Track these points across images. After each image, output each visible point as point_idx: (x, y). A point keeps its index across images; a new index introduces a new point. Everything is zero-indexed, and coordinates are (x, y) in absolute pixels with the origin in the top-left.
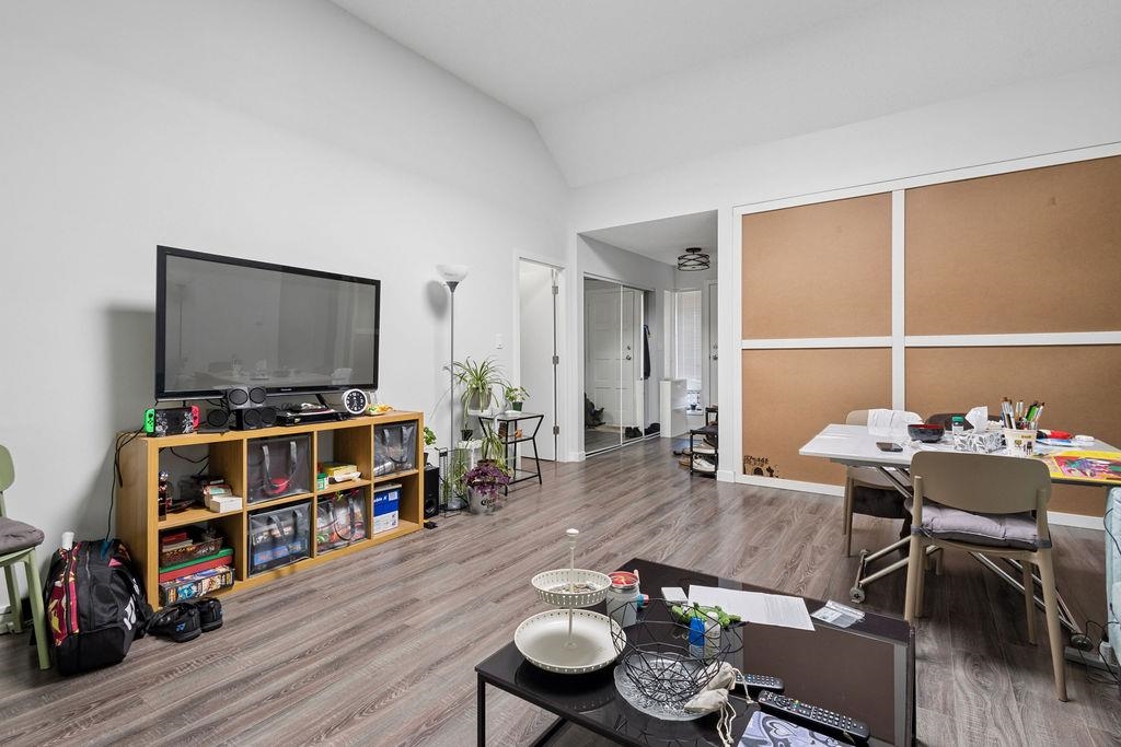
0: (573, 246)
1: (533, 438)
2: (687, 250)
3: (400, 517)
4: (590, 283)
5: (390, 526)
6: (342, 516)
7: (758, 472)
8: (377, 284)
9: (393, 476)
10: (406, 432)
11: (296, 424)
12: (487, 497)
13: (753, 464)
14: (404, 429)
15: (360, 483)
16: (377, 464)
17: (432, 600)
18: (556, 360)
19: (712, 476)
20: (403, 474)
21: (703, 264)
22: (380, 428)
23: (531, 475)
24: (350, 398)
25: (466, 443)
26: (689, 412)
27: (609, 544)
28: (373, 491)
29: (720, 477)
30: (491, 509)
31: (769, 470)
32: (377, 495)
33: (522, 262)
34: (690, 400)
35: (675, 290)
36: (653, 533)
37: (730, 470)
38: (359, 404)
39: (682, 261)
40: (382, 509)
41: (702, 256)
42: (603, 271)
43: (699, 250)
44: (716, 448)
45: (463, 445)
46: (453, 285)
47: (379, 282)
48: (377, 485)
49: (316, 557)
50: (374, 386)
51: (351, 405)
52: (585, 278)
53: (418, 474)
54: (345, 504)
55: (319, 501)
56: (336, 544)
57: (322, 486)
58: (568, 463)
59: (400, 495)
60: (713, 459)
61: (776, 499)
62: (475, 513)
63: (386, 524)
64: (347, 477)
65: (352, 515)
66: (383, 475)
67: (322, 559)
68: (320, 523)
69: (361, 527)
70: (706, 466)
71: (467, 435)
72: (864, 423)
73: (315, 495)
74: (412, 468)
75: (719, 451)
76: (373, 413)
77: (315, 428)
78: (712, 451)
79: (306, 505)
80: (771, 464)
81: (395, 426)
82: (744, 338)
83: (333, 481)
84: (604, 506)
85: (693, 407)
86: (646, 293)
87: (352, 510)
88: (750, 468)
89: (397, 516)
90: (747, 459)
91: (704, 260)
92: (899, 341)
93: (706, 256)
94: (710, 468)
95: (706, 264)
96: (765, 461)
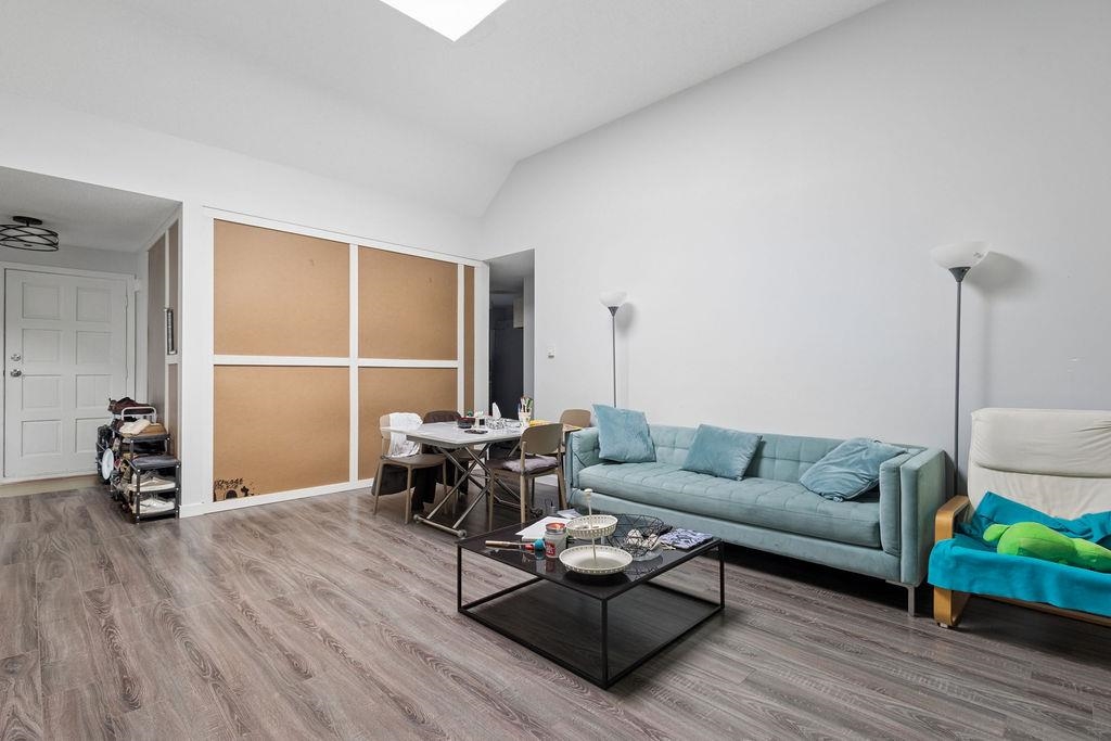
2: (16, 218)
7: (231, 495)
13: (227, 488)
19: (172, 515)
29: (184, 513)
31: (244, 490)
37: (197, 502)
41: (49, 233)
43: (38, 222)
44: (178, 480)
60: (173, 495)
70: (164, 506)
75: (182, 483)
78: (171, 485)
80: (241, 486)
82: (215, 353)
88: (222, 493)
90: (217, 485)
91: (51, 238)
92: (354, 361)
93: (55, 235)
94: (169, 506)
95: (54, 245)
96: (238, 482)
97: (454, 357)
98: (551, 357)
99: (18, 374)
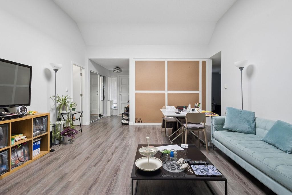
0: (87, 62)
1: (79, 119)
2: (116, 67)
3: (41, 150)
4: (91, 73)
5: (37, 154)
6: (19, 153)
7: (139, 122)
8: (31, 68)
9: (39, 136)
10: (44, 119)
11: (4, 120)
12: (71, 138)
13: (138, 120)
14: (42, 119)
15: (27, 140)
16: (33, 132)
17: (73, 172)
18: (81, 95)
19: (128, 124)
20: (43, 134)
21: (120, 71)
22: (35, 119)
23: (79, 130)
24: (21, 109)
25: (59, 122)
26: (114, 109)
27: (114, 144)
28: (33, 142)
29: (130, 124)
30: (71, 142)
31: (141, 121)
32: (34, 143)
33: (73, 65)
34: (114, 106)
35: (110, 77)
36: (123, 140)
37: (132, 122)
38: (24, 111)
39: (115, 70)
40: (35, 148)
41: (120, 69)
42: (95, 70)
43: (119, 67)
44: (129, 117)
45: (58, 123)
46: (56, 71)
47: (32, 67)
48: (34, 139)
49: (11, 171)
50: (29, 104)
51: (21, 112)
52: (91, 72)
53: (48, 134)
54: (21, 148)
55: (12, 149)
56: (18, 164)
57: (13, 144)
58: (85, 126)
59: (40, 142)
60: (128, 120)
61: (145, 127)
62: (66, 144)
63: (36, 153)
64: (20, 138)
65: (24, 152)
66: (35, 136)
67: (13, 171)
68: (12, 158)
69: (27, 156)
70: (126, 122)
71: (59, 120)
72: (165, 109)
73: (10, 147)
74: (46, 132)
75: (130, 118)
76: (31, 114)
77: (10, 121)
78: (128, 118)
79: (6, 152)
80: (141, 120)
81: (41, 118)
82: (135, 90)
83: (16, 141)
84: (105, 135)
85: (115, 108)
86: (104, 77)
87: (24, 150)
88: (137, 121)
89: (39, 150)
90: (136, 119)
91: (120, 70)
92: (166, 92)
93: (121, 69)
94: (127, 122)
95: (121, 71)
96: (140, 119)
97: (198, 90)
98: (226, 89)
99: (121, 95)
